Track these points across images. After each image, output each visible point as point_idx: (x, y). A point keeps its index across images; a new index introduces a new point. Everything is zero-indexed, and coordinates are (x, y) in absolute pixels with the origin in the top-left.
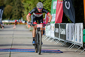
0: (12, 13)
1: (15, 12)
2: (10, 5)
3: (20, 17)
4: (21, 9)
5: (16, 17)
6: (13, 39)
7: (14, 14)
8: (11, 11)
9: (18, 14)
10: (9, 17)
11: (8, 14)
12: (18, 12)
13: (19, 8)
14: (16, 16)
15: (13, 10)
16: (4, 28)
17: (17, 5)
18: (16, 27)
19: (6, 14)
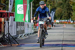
0: (62, 14)
1: (64, 13)
2: (60, 7)
3: (69, 18)
4: (69, 11)
6: (64, 36)
7: (64, 15)
8: (61, 12)
10: (59, 18)
11: (58, 15)
12: (67, 14)
13: (68, 10)
15: (63, 12)
16: (54, 27)
17: (66, 7)
19: (57, 15)
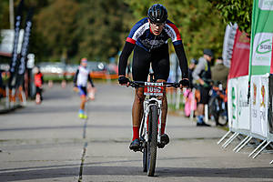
5: (97, 51)
9: (104, 36)
14: (93, 44)
18: (95, 95)
